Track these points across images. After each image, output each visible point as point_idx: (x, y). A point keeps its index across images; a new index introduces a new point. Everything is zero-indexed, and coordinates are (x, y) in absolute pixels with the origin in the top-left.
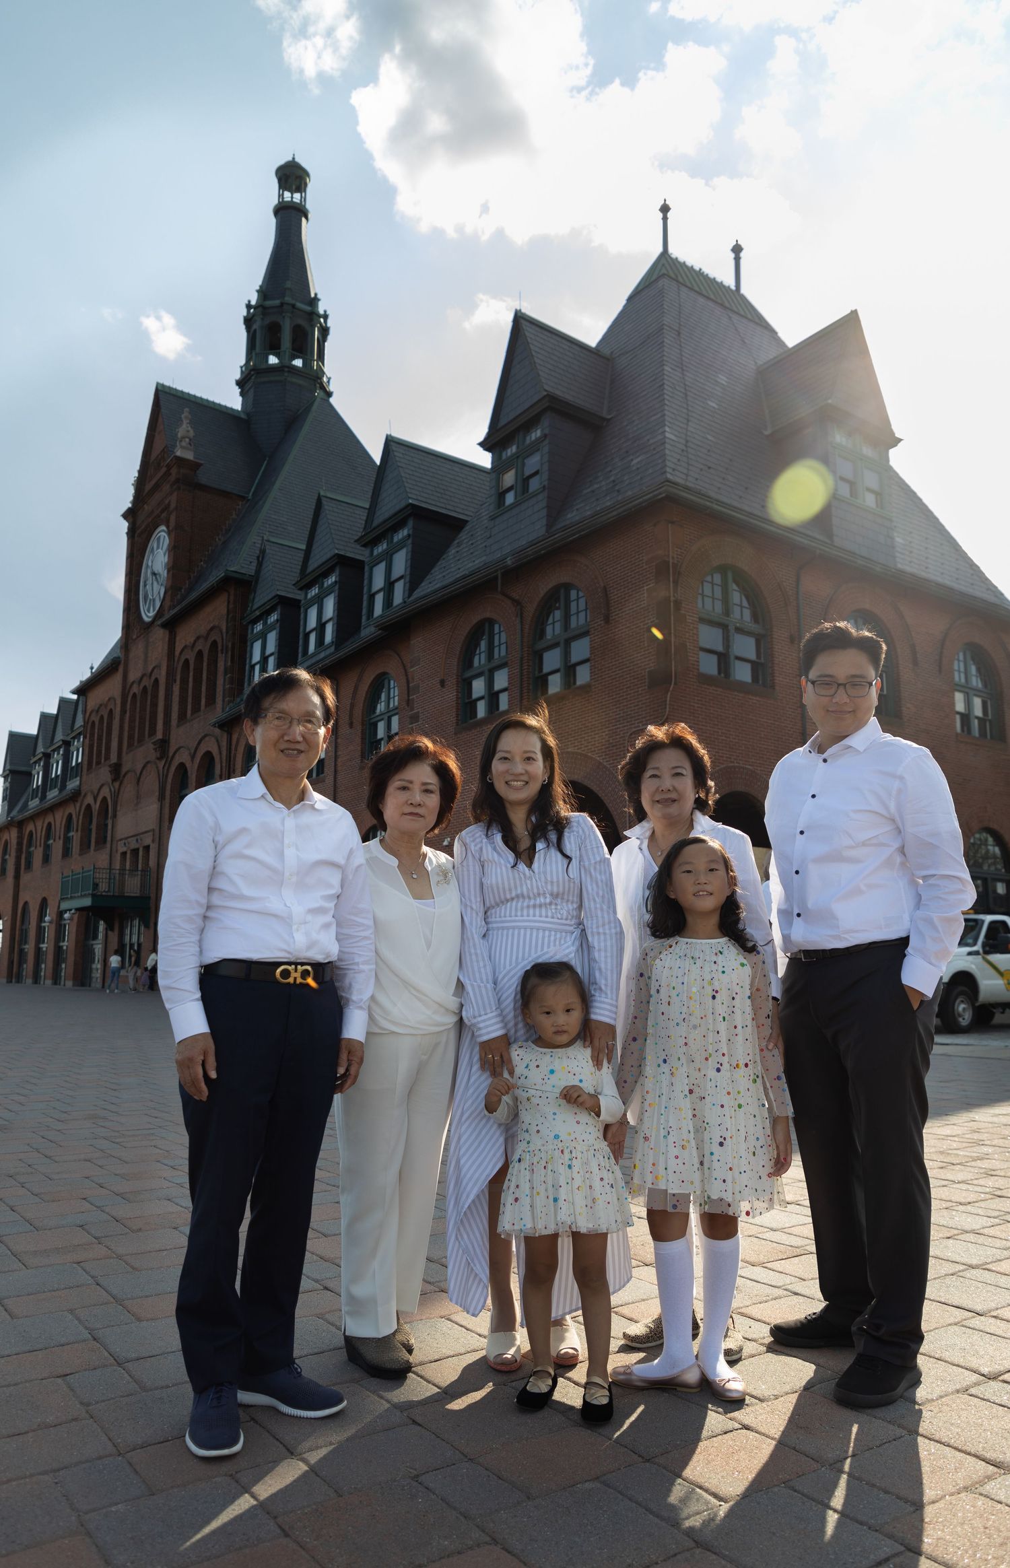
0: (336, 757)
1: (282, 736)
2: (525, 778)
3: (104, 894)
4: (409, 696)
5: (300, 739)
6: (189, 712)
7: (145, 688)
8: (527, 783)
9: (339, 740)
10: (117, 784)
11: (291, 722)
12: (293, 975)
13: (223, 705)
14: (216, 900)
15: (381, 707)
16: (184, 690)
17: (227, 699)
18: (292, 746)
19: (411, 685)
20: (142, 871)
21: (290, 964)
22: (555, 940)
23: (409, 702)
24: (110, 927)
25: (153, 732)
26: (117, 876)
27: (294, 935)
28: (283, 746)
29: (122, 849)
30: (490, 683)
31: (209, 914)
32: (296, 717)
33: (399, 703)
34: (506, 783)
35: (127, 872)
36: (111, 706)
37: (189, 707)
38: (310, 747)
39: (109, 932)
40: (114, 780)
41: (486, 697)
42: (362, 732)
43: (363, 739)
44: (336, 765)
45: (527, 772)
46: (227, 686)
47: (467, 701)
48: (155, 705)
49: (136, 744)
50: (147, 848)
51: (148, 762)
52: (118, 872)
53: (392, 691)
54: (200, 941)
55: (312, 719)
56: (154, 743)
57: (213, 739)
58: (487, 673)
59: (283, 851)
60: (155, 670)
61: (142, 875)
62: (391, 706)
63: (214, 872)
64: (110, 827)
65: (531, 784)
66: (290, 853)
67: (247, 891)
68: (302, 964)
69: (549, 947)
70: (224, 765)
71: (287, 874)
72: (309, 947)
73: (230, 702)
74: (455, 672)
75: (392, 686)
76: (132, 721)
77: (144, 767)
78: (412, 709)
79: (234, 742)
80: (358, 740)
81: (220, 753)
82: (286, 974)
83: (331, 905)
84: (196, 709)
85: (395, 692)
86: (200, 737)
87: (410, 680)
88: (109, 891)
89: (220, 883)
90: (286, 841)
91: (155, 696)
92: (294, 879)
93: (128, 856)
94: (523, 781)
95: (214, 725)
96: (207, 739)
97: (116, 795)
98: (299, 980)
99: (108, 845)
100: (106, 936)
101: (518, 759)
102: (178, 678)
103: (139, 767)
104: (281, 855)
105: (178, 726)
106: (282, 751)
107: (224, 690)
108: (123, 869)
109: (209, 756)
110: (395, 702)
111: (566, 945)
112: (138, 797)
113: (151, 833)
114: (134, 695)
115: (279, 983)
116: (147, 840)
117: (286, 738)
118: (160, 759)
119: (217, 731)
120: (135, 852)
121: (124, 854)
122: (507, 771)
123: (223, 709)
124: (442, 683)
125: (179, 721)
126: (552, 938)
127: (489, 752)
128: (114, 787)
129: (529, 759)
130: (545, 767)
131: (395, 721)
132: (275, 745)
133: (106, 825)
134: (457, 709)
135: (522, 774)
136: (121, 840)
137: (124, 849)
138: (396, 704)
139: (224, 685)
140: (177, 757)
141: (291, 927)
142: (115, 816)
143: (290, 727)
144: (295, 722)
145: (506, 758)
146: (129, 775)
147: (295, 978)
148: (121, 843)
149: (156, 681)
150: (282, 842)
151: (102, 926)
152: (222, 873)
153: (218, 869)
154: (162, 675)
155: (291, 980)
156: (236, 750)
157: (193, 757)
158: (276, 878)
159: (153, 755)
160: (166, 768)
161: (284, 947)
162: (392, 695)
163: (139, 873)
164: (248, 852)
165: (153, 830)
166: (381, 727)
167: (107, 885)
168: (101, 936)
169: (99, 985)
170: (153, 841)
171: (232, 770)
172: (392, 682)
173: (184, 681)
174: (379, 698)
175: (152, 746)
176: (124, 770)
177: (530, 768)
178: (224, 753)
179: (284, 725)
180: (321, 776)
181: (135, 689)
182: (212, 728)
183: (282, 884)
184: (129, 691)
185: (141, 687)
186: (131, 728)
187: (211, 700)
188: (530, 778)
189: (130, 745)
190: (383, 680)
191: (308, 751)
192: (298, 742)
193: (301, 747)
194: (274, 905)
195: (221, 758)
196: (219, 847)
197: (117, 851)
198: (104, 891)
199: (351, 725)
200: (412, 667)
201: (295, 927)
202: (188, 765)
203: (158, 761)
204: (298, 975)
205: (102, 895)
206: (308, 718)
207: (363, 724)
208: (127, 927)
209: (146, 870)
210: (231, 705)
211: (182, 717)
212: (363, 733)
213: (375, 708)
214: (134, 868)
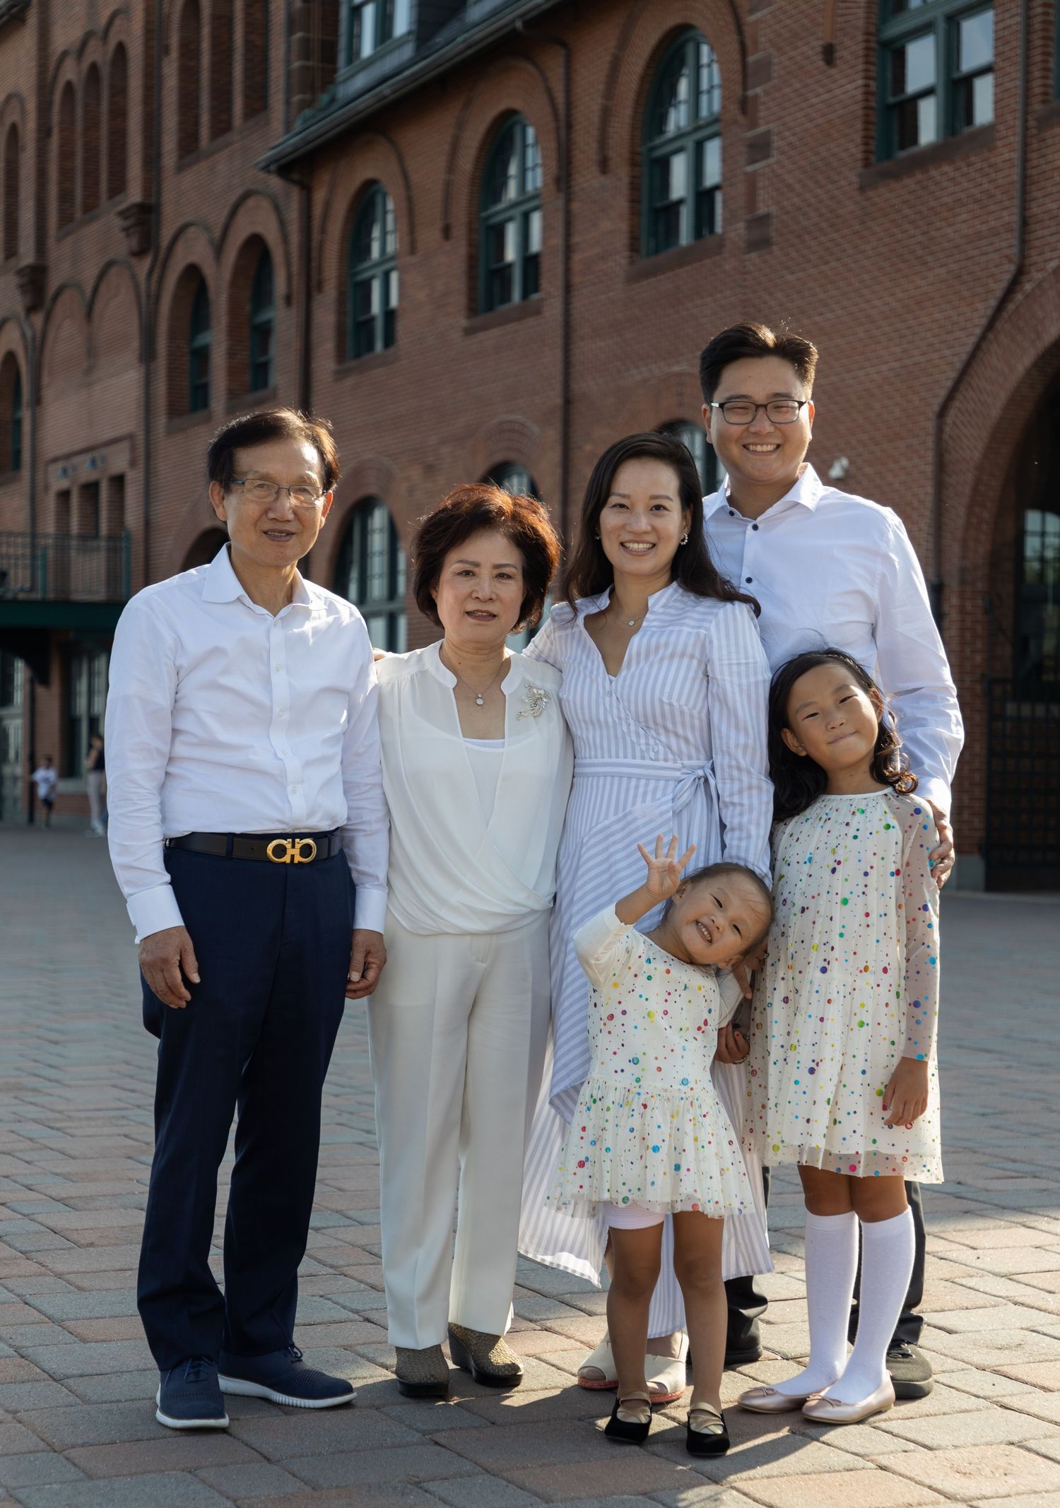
0: (568, 249)
1: (266, 512)
2: (652, 538)
3: (21, 596)
4: (745, 86)
5: (291, 516)
6: (205, 132)
7: (94, 68)
8: (654, 545)
9: (576, 206)
10: (38, 319)
11: (278, 493)
12: (290, 851)
13: (287, 112)
14: (181, 750)
15: (678, 118)
16: (189, 73)
17: (297, 98)
18: (279, 526)
19: (751, 59)
20: (111, 538)
21: (284, 836)
22: (645, 793)
23: (746, 105)
24: (40, 676)
25: (118, 186)
26: (51, 553)
27: (290, 798)
28: (267, 526)
29: (59, 483)
30: (950, 51)
31: (171, 769)
32: (285, 485)
33: (724, 107)
34: (622, 544)
35: (74, 543)
36: (12, 117)
37: (205, 118)
38: (303, 526)
39: (40, 690)
40: (31, 309)
41: (940, 91)
42: (632, 183)
43: (634, 201)
44: (568, 270)
45: (654, 529)
46: (296, 64)
47: (891, 100)
48: (119, 113)
49: (78, 215)
50: (118, 481)
51: (110, 265)
52: (50, 541)
53: (705, 73)
54: (162, 804)
55: (307, 487)
56: (123, 214)
57: (265, 204)
58: (941, 26)
59: (270, 676)
60: (117, 22)
61: (109, 550)
62: (704, 112)
63: (176, 708)
64: (26, 427)
65: (660, 547)
66: (279, 679)
67: (223, 735)
68: (302, 836)
69: (634, 804)
70: (295, 268)
71: (276, 710)
72: (311, 814)
73: (304, 105)
74: (861, 23)
75: (705, 59)
76: (66, 154)
77: (101, 276)
78: (754, 125)
79: (318, 210)
80: (621, 203)
81: (285, 239)
82: (280, 850)
83: (338, 750)
84: (222, 126)
85: (711, 75)
86: (233, 198)
87: (749, 43)
88: (32, 589)
89: (185, 723)
90: (273, 663)
91: (120, 91)
92: (286, 716)
93: (75, 500)
94: (647, 542)
95: (266, 168)
96: (251, 202)
97: (38, 347)
98: (298, 859)
99: (26, 472)
100: (32, 699)
101: (640, 508)
102: (174, 40)
103: (89, 275)
104: (267, 683)
105: (180, 168)
106: (265, 533)
107: (289, 74)
108: (63, 533)
109: (256, 245)
110: (712, 103)
111: (663, 799)
112: (91, 352)
113: (125, 445)
114: (69, 86)
115: (271, 862)
116: (119, 461)
117: (271, 515)
118: (139, 253)
119: (275, 182)
120: (91, 490)
121: (64, 495)
122: (623, 527)
123: (288, 125)
124: (829, 54)
125: (181, 157)
126: (641, 790)
127: (600, 495)
128: (32, 326)
129: (658, 507)
130: (684, 517)
131: (713, 151)
132: (255, 524)
133: (18, 423)
134: (867, 122)
135: (646, 533)
136: (55, 460)
137: (63, 484)
138: (716, 107)
139: (288, 62)
140: (180, 247)
141: (285, 787)
142: (37, 401)
143: (277, 499)
144: (284, 492)
145: (622, 506)
146: (66, 296)
147: (293, 856)
148: (56, 469)
149: (121, 49)
150: (269, 664)
151: (20, 672)
152: (190, 710)
153: (182, 703)
154: (134, 34)
155: (287, 859)
156: (323, 230)
157: (219, 248)
158: (263, 716)
159: (122, 245)
160: (155, 276)
161: (279, 817)
162: (705, 85)
163: (103, 544)
164: (224, 680)
165: (130, 437)
166: (679, 168)
167: (28, 572)
168: (19, 697)
169: (23, 816)
170: (133, 463)
171: (314, 283)
172: (705, 49)
173: (189, 51)
174: (673, 92)
175: (118, 223)
176: (54, 282)
177: (659, 523)
178: (295, 239)
179: (269, 495)
180: (535, 297)
181: (71, 72)
182: (262, 175)
183: (270, 723)
184: (55, 77)
185: (85, 65)
186: (66, 174)
187: (258, 102)
188: (659, 538)
189: (66, 219)
190: (682, 47)
191: (302, 532)
192: (289, 521)
193: (291, 527)
194: (261, 757)
195: (287, 254)
196: (181, 674)
197: (47, 488)
198: (22, 590)
199: (604, 165)
200: (752, 11)
201: (290, 788)
202: (209, 270)
203: (134, 261)
204: (296, 852)
205: (15, 601)
206: (302, 486)
207: (633, 164)
208: (80, 675)
209: (118, 537)
210: (308, 112)
211: (189, 146)
212: (634, 187)
213: (662, 120)
214: (89, 534)
